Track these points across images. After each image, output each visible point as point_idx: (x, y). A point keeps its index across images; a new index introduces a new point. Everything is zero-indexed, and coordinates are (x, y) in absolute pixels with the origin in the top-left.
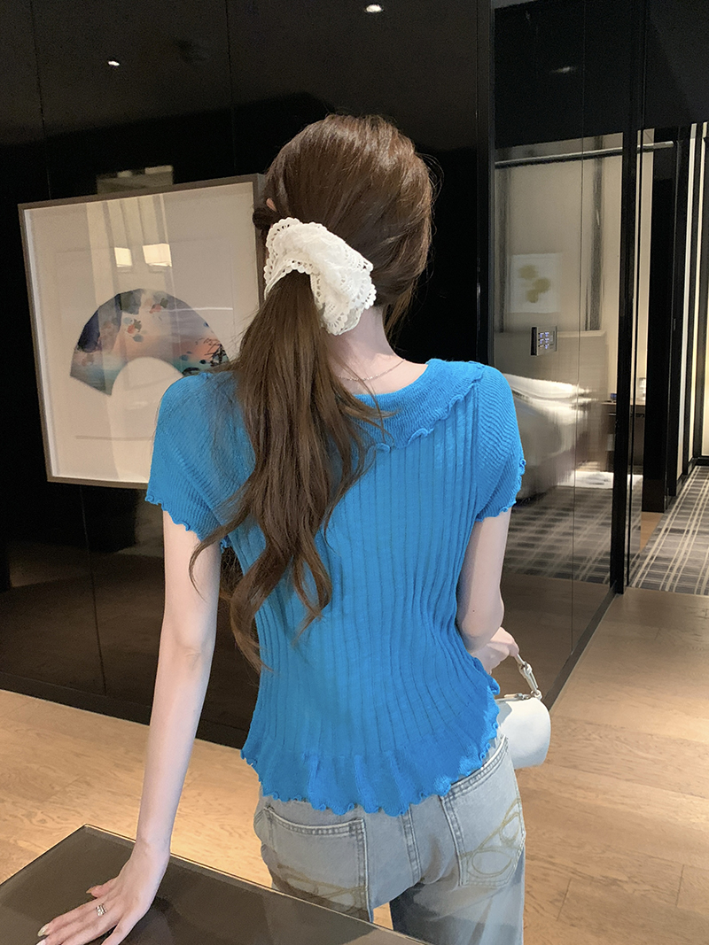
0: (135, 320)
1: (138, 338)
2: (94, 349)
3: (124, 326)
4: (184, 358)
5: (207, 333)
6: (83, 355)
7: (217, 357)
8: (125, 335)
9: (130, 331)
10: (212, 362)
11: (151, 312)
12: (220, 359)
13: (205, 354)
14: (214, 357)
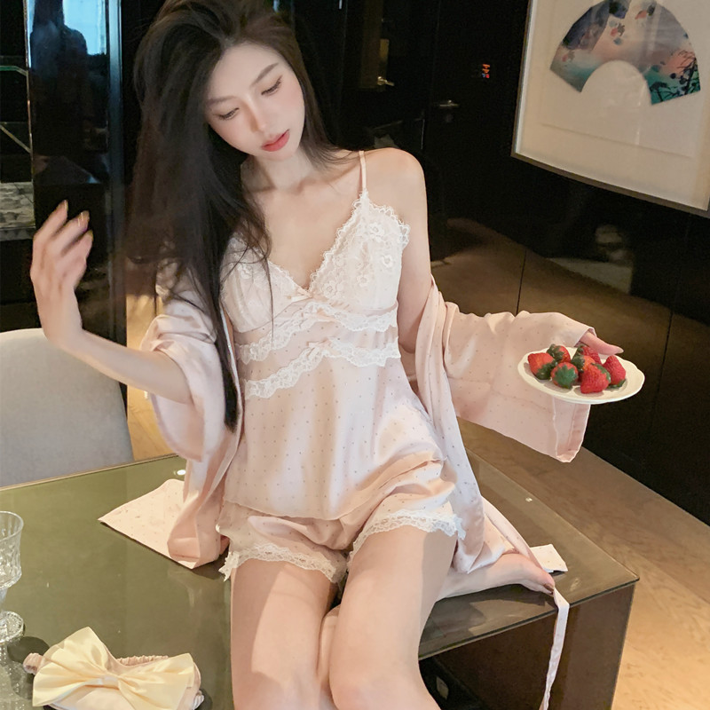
0: (620, 24)
1: (617, 42)
2: (576, 47)
3: (608, 29)
4: (656, 69)
5: (684, 45)
6: (565, 51)
7: (688, 72)
8: (606, 36)
9: (613, 33)
10: (682, 77)
11: (636, 18)
12: (691, 75)
13: (676, 66)
14: (685, 71)
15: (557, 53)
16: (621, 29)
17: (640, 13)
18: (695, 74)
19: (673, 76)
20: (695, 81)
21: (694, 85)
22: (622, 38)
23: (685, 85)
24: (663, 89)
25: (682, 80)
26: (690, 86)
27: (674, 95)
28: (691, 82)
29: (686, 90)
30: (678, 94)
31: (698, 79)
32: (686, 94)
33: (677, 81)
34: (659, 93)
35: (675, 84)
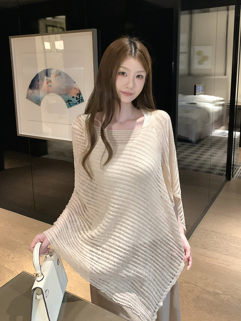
1: (50, 86)
2: (35, 89)
3: (45, 82)
4: (66, 95)
5: (75, 86)
6: (31, 91)
8: (45, 84)
9: (47, 83)
10: (76, 97)
11: (55, 77)
12: (80, 97)
13: (74, 94)
14: (77, 95)
15: (28, 92)
16: (50, 81)
17: (56, 75)
18: (81, 95)
19: (73, 97)
20: (82, 98)
21: (81, 100)
22: (51, 84)
23: (78, 100)
24: (70, 102)
25: (77, 99)
26: (80, 100)
27: (75, 104)
28: (80, 99)
29: (79, 102)
30: (76, 104)
31: (82, 97)
32: (79, 103)
33: (75, 99)
34: (70, 104)
35: (74, 100)
